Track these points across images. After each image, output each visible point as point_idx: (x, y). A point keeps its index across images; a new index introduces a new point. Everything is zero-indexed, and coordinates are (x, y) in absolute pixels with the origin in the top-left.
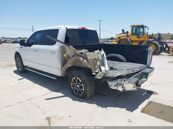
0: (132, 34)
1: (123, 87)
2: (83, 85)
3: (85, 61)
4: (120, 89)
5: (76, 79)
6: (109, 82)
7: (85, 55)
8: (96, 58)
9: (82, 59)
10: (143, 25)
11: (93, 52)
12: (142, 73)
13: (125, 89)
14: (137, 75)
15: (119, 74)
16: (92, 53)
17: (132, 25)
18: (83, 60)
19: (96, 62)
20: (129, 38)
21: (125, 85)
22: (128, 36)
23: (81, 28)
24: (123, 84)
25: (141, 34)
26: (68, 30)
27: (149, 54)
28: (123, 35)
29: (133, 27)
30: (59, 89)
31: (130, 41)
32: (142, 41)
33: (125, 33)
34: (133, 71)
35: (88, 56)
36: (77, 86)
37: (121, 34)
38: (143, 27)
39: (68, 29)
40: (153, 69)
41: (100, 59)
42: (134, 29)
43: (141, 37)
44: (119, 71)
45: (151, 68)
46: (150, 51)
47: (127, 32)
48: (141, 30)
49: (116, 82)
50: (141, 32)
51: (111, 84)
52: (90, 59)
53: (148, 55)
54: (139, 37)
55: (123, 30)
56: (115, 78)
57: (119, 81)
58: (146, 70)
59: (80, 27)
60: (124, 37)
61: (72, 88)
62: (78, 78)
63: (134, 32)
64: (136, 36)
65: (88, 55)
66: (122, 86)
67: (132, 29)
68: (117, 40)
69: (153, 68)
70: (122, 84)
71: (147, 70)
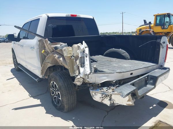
0: (156, 25)
1: (110, 100)
2: (59, 93)
3: (61, 59)
4: (107, 102)
5: (54, 83)
6: (91, 91)
7: (62, 50)
8: (75, 55)
9: (57, 56)
10: (169, 13)
11: (71, 46)
12: (147, 76)
13: (115, 103)
14: (136, 81)
15: (105, 79)
16: (70, 48)
17: (156, 14)
18: (59, 58)
19: (75, 60)
20: (152, 30)
21: (113, 97)
22: (150, 28)
23: (70, 16)
24: (111, 95)
25: (167, 24)
26: (49, 19)
27: (163, 48)
28: (145, 26)
29: (156, 16)
30: (41, 94)
31: (152, 33)
32: (168, 33)
33: (147, 24)
34: (132, 74)
35: (64, 52)
36: (56, 93)
37: (143, 25)
38: (169, 15)
39: (50, 17)
40: (167, 69)
41: (80, 56)
42: (158, 18)
43: (167, 28)
44: (106, 74)
45: (165, 68)
46: (164, 43)
47: (150, 23)
48: (167, 19)
49: (100, 91)
50: (167, 22)
51: (94, 94)
52: (66, 56)
53: (161, 49)
54: (164, 28)
55: (145, 21)
56: (100, 85)
57: (105, 91)
58: (155, 72)
59: (68, 15)
60: (146, 29)
61: (52, 94)
62: (55, 83)
63: (158, 22)
64: (160, 26)
65: (65, 50)
66: (109, 98)
67: (156, 19)
68: (138, 32)
69: (169, 68)
70: (109, 96)
71: (157, 73)
